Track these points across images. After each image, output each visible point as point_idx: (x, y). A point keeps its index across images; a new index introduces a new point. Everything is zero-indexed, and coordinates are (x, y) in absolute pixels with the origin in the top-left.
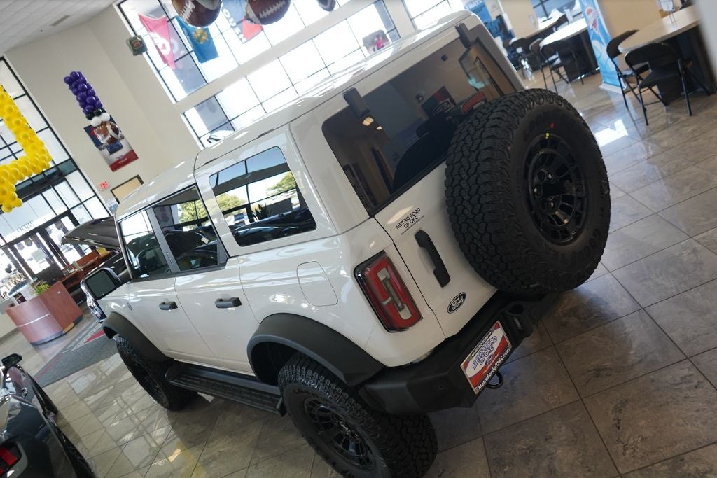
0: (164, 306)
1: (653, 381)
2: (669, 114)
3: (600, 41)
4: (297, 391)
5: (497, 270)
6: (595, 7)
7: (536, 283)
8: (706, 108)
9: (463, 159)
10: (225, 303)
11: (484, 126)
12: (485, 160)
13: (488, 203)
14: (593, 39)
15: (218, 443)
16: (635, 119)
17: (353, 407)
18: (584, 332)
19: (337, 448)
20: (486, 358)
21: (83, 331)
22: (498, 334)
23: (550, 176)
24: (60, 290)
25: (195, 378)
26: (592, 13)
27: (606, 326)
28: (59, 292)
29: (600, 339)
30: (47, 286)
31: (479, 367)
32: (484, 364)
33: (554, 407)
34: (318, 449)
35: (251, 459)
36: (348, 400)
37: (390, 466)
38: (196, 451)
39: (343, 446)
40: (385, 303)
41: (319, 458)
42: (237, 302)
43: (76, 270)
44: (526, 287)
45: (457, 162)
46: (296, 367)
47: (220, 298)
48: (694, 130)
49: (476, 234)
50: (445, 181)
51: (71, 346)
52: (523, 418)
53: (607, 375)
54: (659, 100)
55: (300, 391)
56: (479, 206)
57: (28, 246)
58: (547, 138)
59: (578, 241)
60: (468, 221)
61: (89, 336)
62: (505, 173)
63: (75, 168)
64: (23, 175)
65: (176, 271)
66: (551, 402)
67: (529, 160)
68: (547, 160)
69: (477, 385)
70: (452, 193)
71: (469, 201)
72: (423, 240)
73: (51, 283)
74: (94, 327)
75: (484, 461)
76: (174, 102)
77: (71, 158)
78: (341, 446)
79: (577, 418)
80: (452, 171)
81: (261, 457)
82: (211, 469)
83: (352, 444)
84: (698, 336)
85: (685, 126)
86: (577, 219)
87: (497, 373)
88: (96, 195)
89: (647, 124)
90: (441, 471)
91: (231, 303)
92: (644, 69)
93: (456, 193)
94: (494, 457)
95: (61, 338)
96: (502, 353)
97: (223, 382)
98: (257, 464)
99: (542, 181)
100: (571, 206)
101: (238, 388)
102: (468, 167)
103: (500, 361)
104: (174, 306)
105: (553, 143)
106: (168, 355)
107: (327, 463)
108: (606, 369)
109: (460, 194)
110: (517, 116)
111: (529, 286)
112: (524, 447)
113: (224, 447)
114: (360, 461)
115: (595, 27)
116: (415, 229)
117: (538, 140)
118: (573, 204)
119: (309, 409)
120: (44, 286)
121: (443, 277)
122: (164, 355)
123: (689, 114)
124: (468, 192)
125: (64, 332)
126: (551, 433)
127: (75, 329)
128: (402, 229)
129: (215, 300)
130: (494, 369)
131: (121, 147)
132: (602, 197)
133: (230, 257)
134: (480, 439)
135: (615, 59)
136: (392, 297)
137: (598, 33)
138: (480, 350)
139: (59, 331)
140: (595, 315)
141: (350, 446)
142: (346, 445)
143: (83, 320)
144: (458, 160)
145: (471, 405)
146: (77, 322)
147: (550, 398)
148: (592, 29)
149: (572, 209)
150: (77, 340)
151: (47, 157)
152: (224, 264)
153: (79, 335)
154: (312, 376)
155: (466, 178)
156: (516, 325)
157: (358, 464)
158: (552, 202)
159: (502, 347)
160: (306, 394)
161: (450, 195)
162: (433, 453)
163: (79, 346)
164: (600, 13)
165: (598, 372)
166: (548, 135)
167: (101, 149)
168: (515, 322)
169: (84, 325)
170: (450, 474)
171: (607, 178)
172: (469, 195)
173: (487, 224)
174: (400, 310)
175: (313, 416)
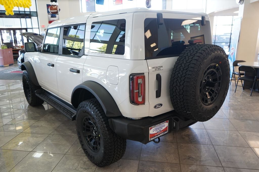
0: (50, 64)
1: (208, 169)
2: (244, 92)
3: (231, 60)
4: (84, 112)
5: (179, 101)
6: (235, 48)
7: (190, 111)
8: (256, 96)
9: (187, 56)
10: (74, 70)
11: (199, 49)
12: (195, 60)
13: (189, 74)
14: (229, 58)
15: (42, 122)
16: (231, 90)
17: (103, 125)
18: (190, 144)
19: (87, 140)
20: (158, 130)
21: (11, 69)
22: (166, 125)
23: (210, 80)
24: (10, 51)
25: (46, 96)
26: (234, 50)
27: (198, 145)
28: (9, 52)
29: (194, 148)
30: (7, 48)
31: (155, 132)
32: (157, 132)
33: (169, 162)
34: (80, 137)
35: (52, 132)
36: (102, 122)
37: (105, 153)
38: (33, 122)
39: (90, 140)
40: (135, 91)
41: (78, 140)
42: (78, 72)
43: (19, 49)
44: (185, 111)
45: (184, 57)
46: (89, 103)
47: (73, 68)
48: (250, 101)
49: (178, 84)
50: (176, 61)
51: (4, 71)
52: (156, 161)
53: (192, 160)
54: (242, 86)
55: (86, 112)
56: (185, 74)
57: (7, 33)
58: (217, 66)
59: (209, 106)
60: (178, 78)
61: (13, 71)
62: (200, 68)
63: (36, 16)
64: (19, 5)
65: (60, 54)
66: (169, 160)
67: (208, 69)
68: (212, 73)
69: (151, 138)
70: (177, 67)
71: (182, 71)
72: (159, 78)
73: (8, 48)
74: (15, 69)
75: (136, 168)
76: (81, 12)
77: (37, 12)
78: (89, 139)
79: (176, 169)
80: (181, 59)
81: (56, 133)
82: (36, 129)
83: (93, 141)
84: (229, 161)
85: (248, 98)
86: (212, 99)
87: (159, 138)
88: (39, 28)
89: (235, 92)
90: (119, 165)
91: (76, 71)
92: (243, 74)
93: (179, 67)
94: (141, 169)
95: (2, 68)
96: (164, 132)
97: (56, 102)
98: (53, 135)
99: (208, 80)
100: (212, 94)
101: (60, 106)
102: (187, 60)
103: (162, 134)
104: (53, 65)
105: (218, 69)
106: (40, 85)
107: (80, 144)
108: (192, 158)
109: (180, 68)
110: (212, 51)
111: (187, 112)
112: (153, 170)
113: (44, 125)
114: (93, 147)
115: (232, 55)
116: (158, 72)
117: (214, 65)
118: (213, 93)
119: (84, 121)
120: (6, 47)
121: (158, 94)
122: (38, 84)
123: (250, 95)
124: (183, 68)
125: (4, 66)
126: (165, 170)
127: (8, 67)
128: (154, 70)
129: (71, 68)
130: (159, 136)
131: (55, 17)
132: (223, 97)
133: (84, 55)
134: (138, 161)
135: (234, 67)
136: (139, 91)
137: (232, 57)
138: (158, 126)
139: (2, 65)
140: (195, 140)
141: (92, 141)
142: (91, 140)
143: (13, 66)
144: (185, 56)
145: (146, 144)
146: (10, 65)
147: (169, 159)
148: (231, 55)
149: (212, 95)
150: (7, 70)
151: (30, 4)
152: (81, 57)
153: (9, 69)
154: (93, 108)
155: (185, 63)
156: (173, 125)
157: (91, 148)
158: (207, 89)
159: (165, 130)
160: (87, 114)
161: (176, 66)
162: (121, 156)
163: (7, 72)
164: (236, 51)
165: (189, 158)
166: (217, 65)
167: (49, 14)
168: (173, 124)
169: (12, 67)
170: (122, 167)
171: (227, 92)
172: (183, 69)
173: (185, 82)
174: (139, 97)
175: (84, 124)
